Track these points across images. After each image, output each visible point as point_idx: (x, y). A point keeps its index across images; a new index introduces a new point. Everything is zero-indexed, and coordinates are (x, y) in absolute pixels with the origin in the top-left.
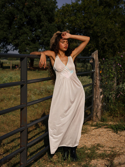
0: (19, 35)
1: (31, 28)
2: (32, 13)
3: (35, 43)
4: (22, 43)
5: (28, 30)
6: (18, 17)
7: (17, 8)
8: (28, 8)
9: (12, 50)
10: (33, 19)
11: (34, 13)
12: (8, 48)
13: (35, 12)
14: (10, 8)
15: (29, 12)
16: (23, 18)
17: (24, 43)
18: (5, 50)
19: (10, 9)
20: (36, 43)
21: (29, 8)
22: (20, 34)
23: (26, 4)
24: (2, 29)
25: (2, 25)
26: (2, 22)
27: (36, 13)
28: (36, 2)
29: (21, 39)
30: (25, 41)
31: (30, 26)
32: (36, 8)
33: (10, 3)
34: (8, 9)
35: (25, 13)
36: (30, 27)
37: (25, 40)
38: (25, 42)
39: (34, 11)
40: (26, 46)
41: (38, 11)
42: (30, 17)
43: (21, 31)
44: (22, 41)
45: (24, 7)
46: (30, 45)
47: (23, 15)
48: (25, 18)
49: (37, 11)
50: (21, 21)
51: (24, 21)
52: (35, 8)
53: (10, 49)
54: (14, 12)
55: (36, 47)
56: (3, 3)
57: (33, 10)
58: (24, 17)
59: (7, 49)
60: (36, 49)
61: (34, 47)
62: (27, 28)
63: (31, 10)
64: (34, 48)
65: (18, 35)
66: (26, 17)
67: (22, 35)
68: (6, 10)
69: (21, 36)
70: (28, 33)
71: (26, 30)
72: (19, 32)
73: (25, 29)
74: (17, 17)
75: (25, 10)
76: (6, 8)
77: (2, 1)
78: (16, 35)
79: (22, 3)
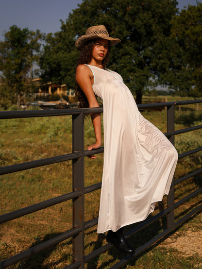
0: (118, 57)
1: (136, 45)
2: (138, 22)
3: (142, 69)
4: (122, 70)
5: (131, 48)
6: (117, 30)
7: (115, 16)
8: (131, 15)
10: (139, 31)
11: (140, 22)
13: (142, 21)
14: (105, 15)
15: (133, 20)
16: (124, 30)
17: (125, 69)
19: (104, 18)
20: (144, 68)
21: (134, 15)
22: (120, 55)
23: (128, 8)
27: (145, 21)
28: (144, 5)
29: (121, 63)
30: (128, 66)
31: (135, 42)
32: (145, 15)
33: (104, 9)
34: (101, 17)
35: (126, 22)
36: (135, 44)
37: (128, 65)
38: (128, 68)
39: (141, 19)
40: (128, 73)
41: (147, 19)
42: (134, 29)
43: (121, 50)
44: (122, 66)
45: (125, 14)
46: (135, 72)
47: (124, 26)
48: (128, 30)
49: (145, 19)
50: (121, 35)
51: (125, 35)
52: (143, 13)
54: (110, 22)
55: (144, 76)
56: (93, 9)
57: (139, 17)
58: (125, 29)
60: (145, 77)
61: (142, 76)
62: (131, 46)
63: (136, 18)
64: (141, 77)
65: (116, 57)
66: (129, 28)
67: (123, 57)
68: (98, 19)
69: (121, 58)
70: (131, 53)
71: (128, 49)
72: (119, 53)
73: (127, 47)
74: (114, 30)
75: (127, 18)
76: (98, 16)
77: (92, 7)
78: (113, 57)
79: (123, 8)
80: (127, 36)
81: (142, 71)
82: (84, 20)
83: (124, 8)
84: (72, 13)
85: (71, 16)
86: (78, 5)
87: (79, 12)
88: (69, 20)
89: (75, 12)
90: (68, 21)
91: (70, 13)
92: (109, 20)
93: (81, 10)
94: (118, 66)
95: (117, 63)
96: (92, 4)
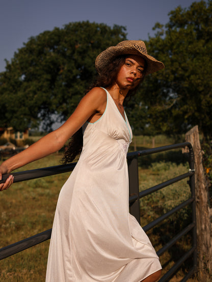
0: (68, 97)
1: (87, 84)
2: (88, 60)
5: (82, 88)
6: (66, 68)
7: (64, 55)
8: (80, 53)
9: (59, 120)
10: (89, 69)
12: (52, 119)
14: (53, 54)
15: (83, 58)
16: (73, 69)
18: (48, 122)
19: (52, 56)
21: (83, 53)
22: (70, 95)
23: (77, 47)
24: (40, 89)
25: (39, 82)
26: (39, 78)
28: (94, 43)
29: (71, 103)
31: (85, 81)
33: (52, 47)
34: (49, 56)
35: (76, 61)
36: (85, 83)
42: (84, 68)
43: (71, 90)
45: (73, 52)
47: (73, 65)
48: (77, 68)
50: (70, 74)
51: (75, 74)
53: (55, 119)
56: (40, 47)
57: (89, 55)
58: (74, 67)
59: (50, 120)
62: (81, 85)
63: (86, 56)
65: (66, 97)
66: (78, 66)
67: (73, 97)
68: (46, 58)
69: (71, 98)
71: (79, 88)
72: (69, 92)
73: (77, 87)
74: (63, 69)
75: (76, 56)
76: (45, 55)
77: (39, 45)
78: (63, 97)
79: (71, 46)
80: (77, 75)
82: (31, 59)
83: (72, 46)
84: (17, 52)
85: (16, 55)
86: (24, 44)
87: (25, 51)
88: (14, 59)
89: (21, 51)
90: (13, 60)
91: (15, 53)
92: (57, 59)
93: (27, 49)
94: (68, 106)
95: (67, 103)
96: (39, 43)
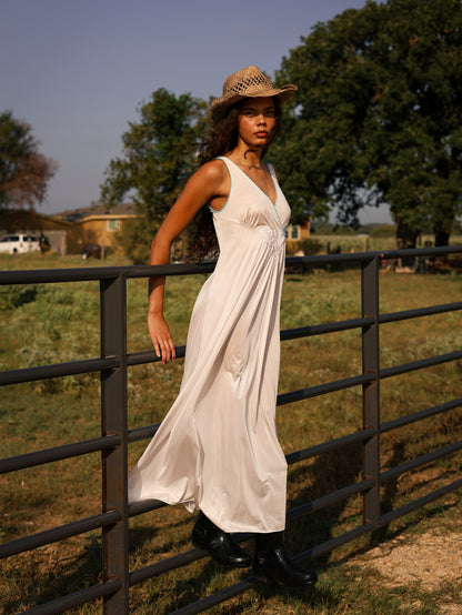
0: (391, 151)
1: (432, 123)
2: (435, 72)
3: (446, 177)
4: (399, 179)
5: (419, 131)
6: (386, 91)
7: (385, 62)
8: (419, 56)
9: (373, 202)
10: (438, 90)
11: (440, 72)
12: (357, 199)
13: (445, 68)
14: (361, 60)
15: (425, 68)
16: (403, 90)
17: (406, 178)
18: (350, 204)
19: (359, 64)
20: (451, 176)
21: (425, 56)
22: (394, 148)
23: (412, 42)
24: (331, 134)
25: (329, 121)
26: (329, 111)
27: (451, 70)
28: (450, 33)
29: (396, 165)
30: (411, 172)
31: (428, 117)
32: (451, 54)
33: (360, 45)
34: (352, 64)
35: (409, 73)
36: (428, 121)
37: (412, 168)
38: (412, 175)
39: (441, 65)
40: (413, 188)
41: (455, 63)
42: (429, 88)
43: (397, 136)
44: (400, 171)
45: (406, 53)
46: (429, 184)
47: (403, 82)
48: (413, 89)
49: (450, 64)
50: (396, 103)
52: (447, 52)
53: (365, 200)
54: (372, 73)
55: (449, 192)
56: (333, 45)
57: (437, 61)
58: (406, 87)
59: (354, 201)
60: (451, 196)
61: (444, 192)
62: (419, 125)
63: (432, 63)
64: (442, 195)
65: (385, 152)
66: (415, 85)
67: (401, 151)
68: (345, 68)
69: (395, 153)
70: (419, 141)
71: (413, 133)
72: (391, 142)
73: (409, 129)
74: (381, 91)
75: (409, 63)
76: (345, 61)
77: (332, 41)
78: (379, 152)
79: (400, 41)
80: (412, 104)
81: (444, 181)
82: (315, 70)
83: (402, 41)
84: (288, 56)
85: (286, 64)
86: (302, 39)
87: (303, 55)
88: (281, 72)
89: (295, 54)
90: (279, 75)
91: (284, 58)
92: (368, 70)
93: (308, 49)
94: (390, 171)
95: (388, 164)
96: (333, 36)
